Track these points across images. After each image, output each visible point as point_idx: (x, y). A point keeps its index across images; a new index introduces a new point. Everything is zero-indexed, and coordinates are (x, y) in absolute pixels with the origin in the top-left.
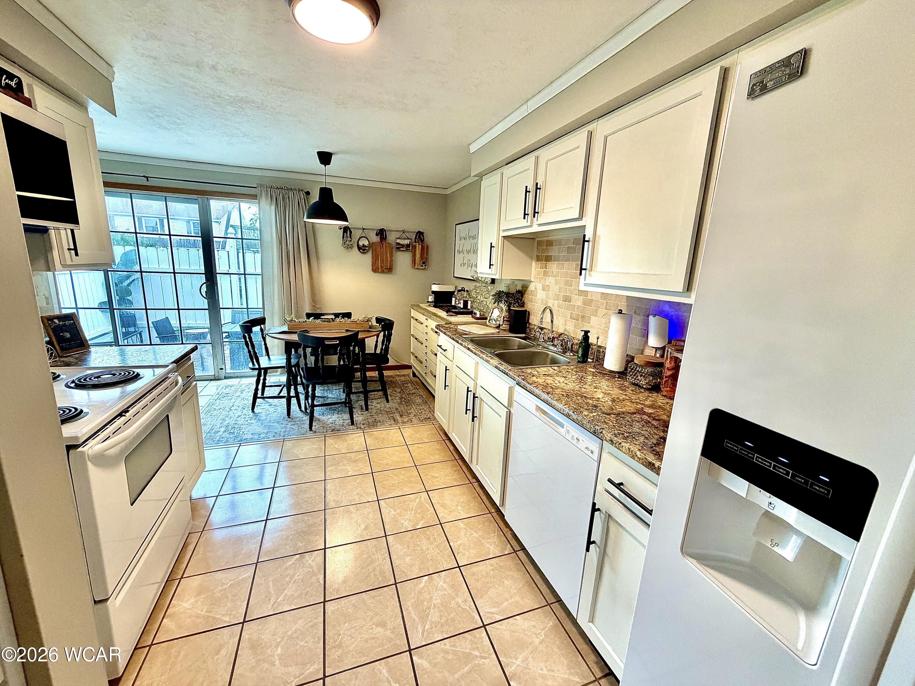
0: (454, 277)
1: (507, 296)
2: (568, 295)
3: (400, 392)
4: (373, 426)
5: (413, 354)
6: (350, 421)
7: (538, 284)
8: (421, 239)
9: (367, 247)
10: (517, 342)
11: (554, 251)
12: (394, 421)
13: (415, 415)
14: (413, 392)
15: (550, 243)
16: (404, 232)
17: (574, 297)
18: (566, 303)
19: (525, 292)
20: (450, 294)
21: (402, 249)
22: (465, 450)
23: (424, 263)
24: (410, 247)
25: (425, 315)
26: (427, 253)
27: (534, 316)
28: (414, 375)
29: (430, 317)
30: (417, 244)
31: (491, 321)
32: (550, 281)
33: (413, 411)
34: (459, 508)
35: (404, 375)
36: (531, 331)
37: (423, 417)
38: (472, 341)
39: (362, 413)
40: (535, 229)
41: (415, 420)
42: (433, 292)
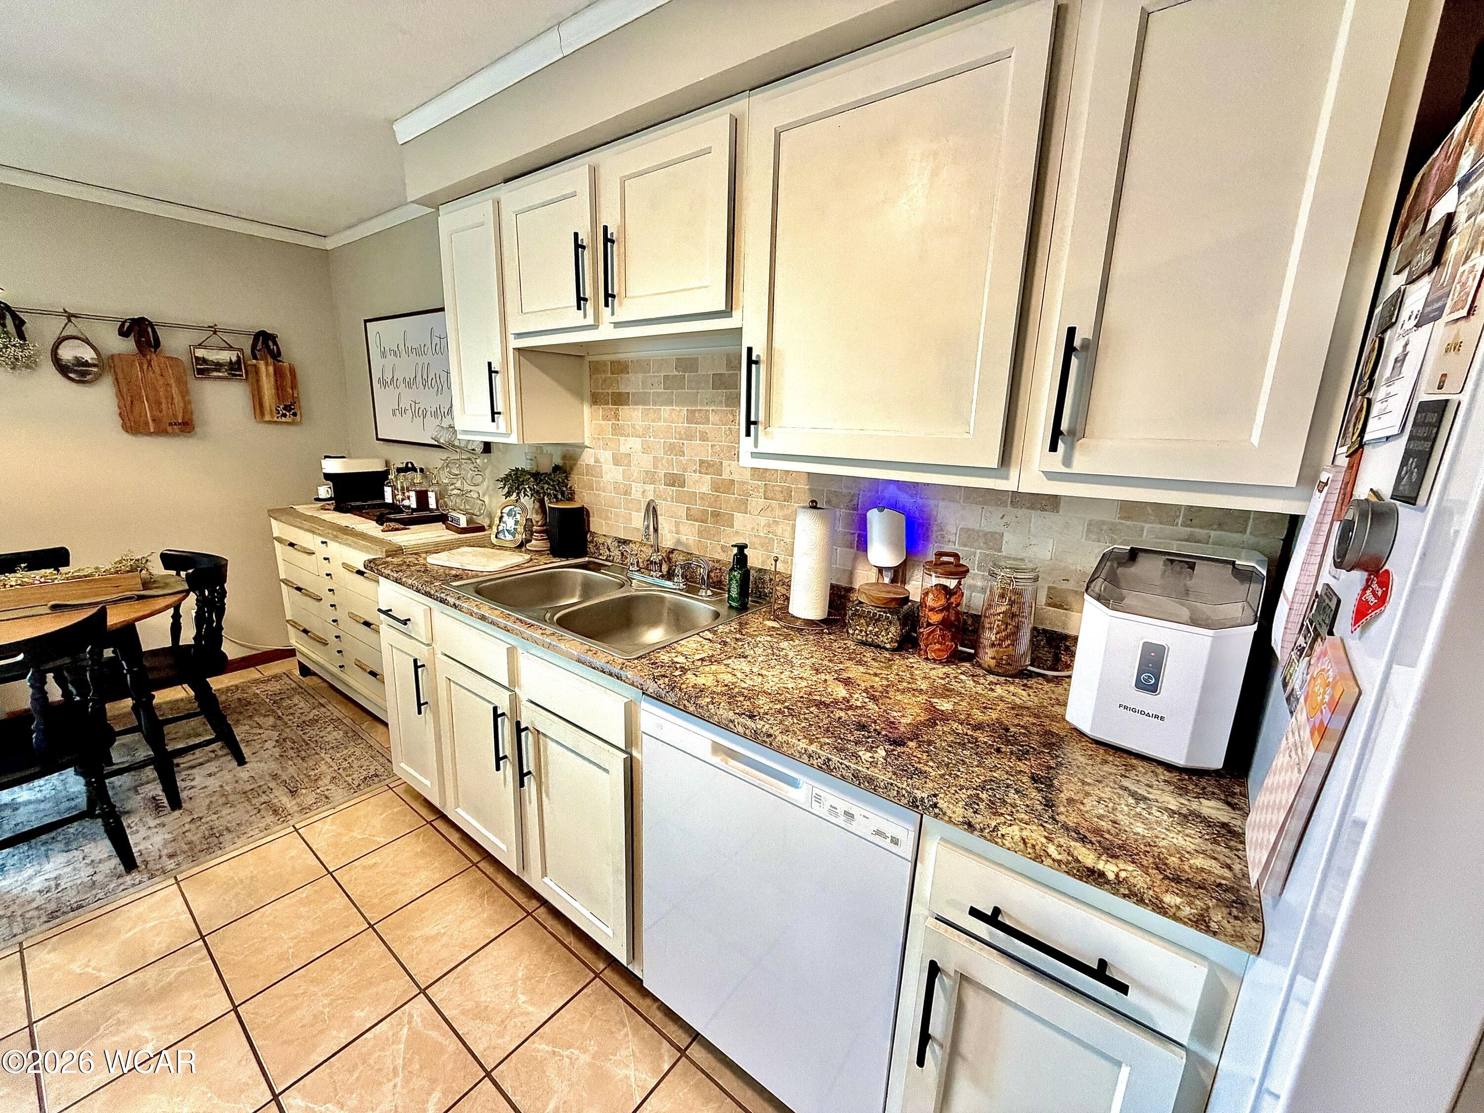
0: (378, 439)
1: (536, 480)
2: (675, 472)
3: (274, 727)
4: (209, 850)
5: (294, 624)
6: (116, 861)
7: (602, 451)
8: (271, 352)
9: (95, 365)
10: (579, 580)
11: (632, 383)
12: (275, 812)
13: (334, 778)
14: (311, 716)
15: (621, 368)
16: (215, 332)
17: (692, 477)
18: (674, 488)
19: (572, 469)
20: (377, 480)
21: (215, 374)
22: (504, 847)
23: (287, 408)
24: (241, 370)
25: (320, 535)
26: (294, 386)
27: (601, 518)
28: (305, 671)
29: (335, 538)
30: (262, 362)
31: (501, 536)
32: (631, 444)
33: (324, 768)
34: (522, 998)
35: (277, 677)
36: (598, 549)
37: (357, 777)
38: (479, 592)
39: (158, 821)
40: (606, 332)
41: (337, 793)
42: (328, 476)
